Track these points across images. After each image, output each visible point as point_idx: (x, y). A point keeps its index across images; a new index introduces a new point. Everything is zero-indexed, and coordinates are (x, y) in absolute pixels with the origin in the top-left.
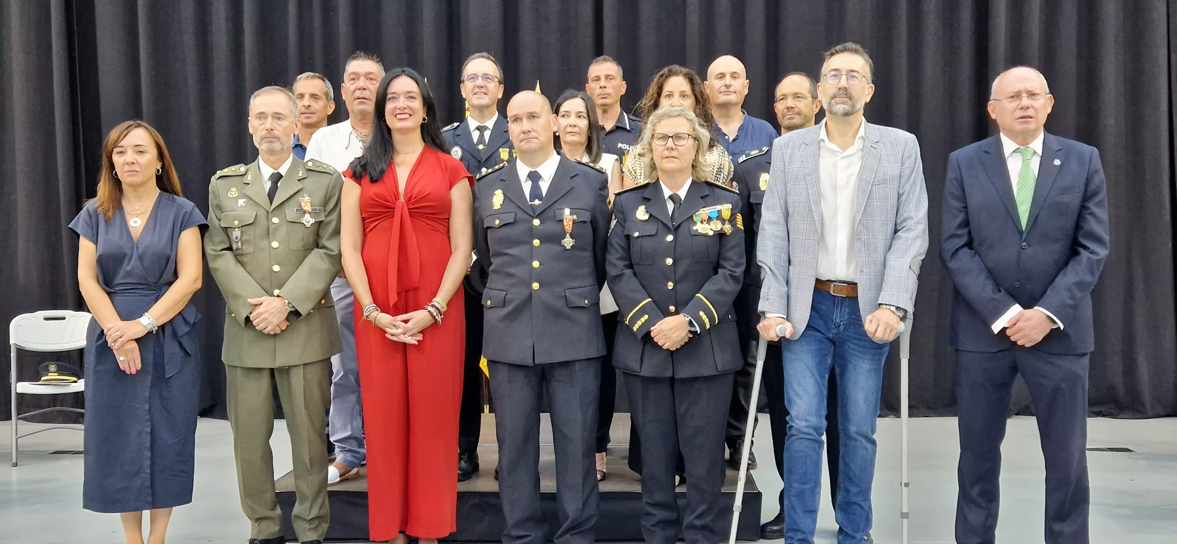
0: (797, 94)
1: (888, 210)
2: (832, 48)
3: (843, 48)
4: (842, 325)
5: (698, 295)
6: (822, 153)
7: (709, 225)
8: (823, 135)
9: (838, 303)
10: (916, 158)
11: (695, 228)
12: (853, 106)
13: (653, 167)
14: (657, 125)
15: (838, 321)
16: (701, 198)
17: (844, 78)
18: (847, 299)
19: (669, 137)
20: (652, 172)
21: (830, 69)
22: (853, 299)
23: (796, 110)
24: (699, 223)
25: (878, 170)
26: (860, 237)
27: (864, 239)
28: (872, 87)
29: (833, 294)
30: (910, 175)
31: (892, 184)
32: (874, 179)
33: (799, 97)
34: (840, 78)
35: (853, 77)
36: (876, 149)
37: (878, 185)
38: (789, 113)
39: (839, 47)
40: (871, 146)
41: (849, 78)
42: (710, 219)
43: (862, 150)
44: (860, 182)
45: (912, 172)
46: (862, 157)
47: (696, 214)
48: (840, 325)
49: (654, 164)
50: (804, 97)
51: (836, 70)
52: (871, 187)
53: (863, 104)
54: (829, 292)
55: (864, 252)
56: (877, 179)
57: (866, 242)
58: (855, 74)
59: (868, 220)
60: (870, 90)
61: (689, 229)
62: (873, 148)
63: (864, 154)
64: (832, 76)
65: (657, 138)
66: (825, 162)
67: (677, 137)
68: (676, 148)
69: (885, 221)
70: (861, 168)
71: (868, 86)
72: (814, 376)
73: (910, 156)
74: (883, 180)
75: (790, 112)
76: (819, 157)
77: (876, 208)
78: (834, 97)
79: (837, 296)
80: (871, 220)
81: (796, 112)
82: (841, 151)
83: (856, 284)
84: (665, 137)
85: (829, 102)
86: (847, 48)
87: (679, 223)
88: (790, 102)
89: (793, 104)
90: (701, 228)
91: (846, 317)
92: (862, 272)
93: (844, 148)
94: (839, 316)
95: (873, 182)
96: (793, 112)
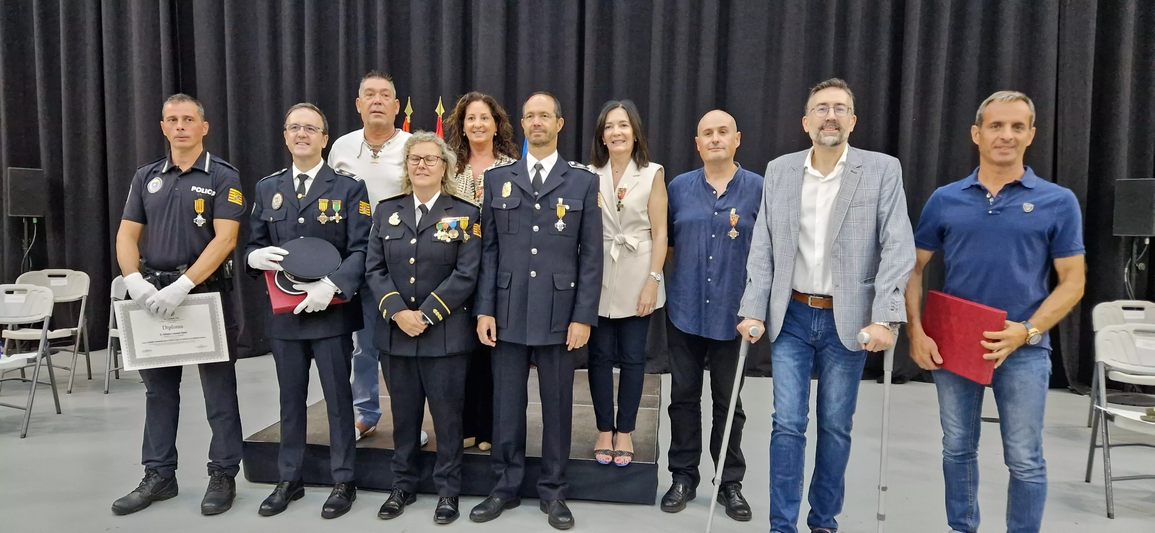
0: (543, 113)
1: (864, 230)
2: (818, 84)
3: (829, 84)
4: (820, 334)
5: (432, 293)
6: (806, 177)
7: (448, 233)
8: (808, 163)
9: (815, 315)
10: (897, 181)
11: (435, 235)
12: (841, 136)
13: (409, 183)
14: (412, 147)
15: (816, 330)
16: (446, 210)
17: (832, 111)
18: (824, 311)
19: (421, 158)
20: (408, 186)
21: (817, 104)
22: (829, 311)
23: (543, 128)
24: (439, 232)
25: (857, 193)
26: (836, 255)
27: (841, 256)
28: (854, 118)
29: (811, 306)
30: (890, 197)
31: (869, 206)
32: (852, 201)
33: (545, 116)
34: (828, 111)
35: (840, 110)
36: (856, 173)
37: (855, 207)
38: (536, 131)
39: (824, 83)
40: (852, 171)
41: (836, 111)
42: (449, 229)
43: (843, 174)
44: (837, 204)
45: (892, 194)
46: (842, 181)
47: (439, 223)
48: (818, 334)
49: (409, 180)
50: (549, 116)
51: (823, 104)
52: (848, 209)
53: (849, 133)
54: (808, 304)
55: (840, 269)
56: (855, 201)
57: (842, 259)
58: (842, 107)
59: (844, 239)
60: (853, 120)
61: (432, 236)
62: (854, 172)
63: (844, 178)
64: (820, 110)
65: (411, 158)
66: (807, 187)
67: (427, 158)
68: (427, 168)
69: (861, 240)
70: (839, 191)
71: (852, 117)
72: (796, 376)
73: (890, 180)
74: (861, 202)
75: (537, 129)
76: (802, 182)
77: (853, 228)
78: (822, 128)
79: (815, 308)
80: (848, 239)
81: (543, 130)
82: (823, 177)
83: (831, 297)
84: (418, 158)
85: (817, 133)
86: (832, 83)
87: (423, 229)
88: (537, 120)
89: (540, 123)
90: (440, 235)
91: (823, 327)
92: (837, 286)
93: (825, 174)
94: (817, 326)
95: (850, 204)
96: (540, 129)
